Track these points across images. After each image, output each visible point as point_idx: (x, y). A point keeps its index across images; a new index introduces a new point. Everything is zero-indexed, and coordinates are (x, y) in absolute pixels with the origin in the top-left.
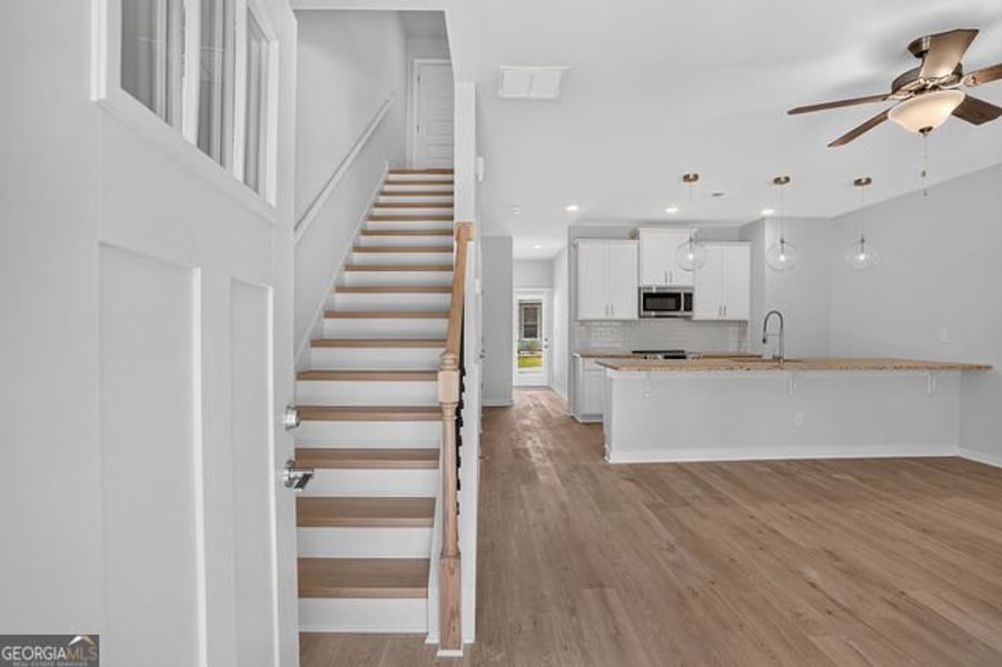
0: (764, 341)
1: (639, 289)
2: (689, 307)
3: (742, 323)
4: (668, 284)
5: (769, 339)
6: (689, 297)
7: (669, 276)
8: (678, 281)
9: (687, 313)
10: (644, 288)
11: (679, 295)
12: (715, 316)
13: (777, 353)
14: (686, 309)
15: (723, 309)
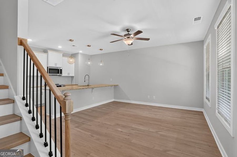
0: (85, 81)
1: (48, 67)
2: (61, 73)
3: (72, 77)
4: (56, 66)
5: (86, 81)
6: (61, 70)
7: (56, 64)
8: (59, 66)
9: (60, 74)
10: (49, 67)
11: (59, 69)
12: (67, 75)
13: (88, 84)
14: (60, 73)
15: (69, 74)
